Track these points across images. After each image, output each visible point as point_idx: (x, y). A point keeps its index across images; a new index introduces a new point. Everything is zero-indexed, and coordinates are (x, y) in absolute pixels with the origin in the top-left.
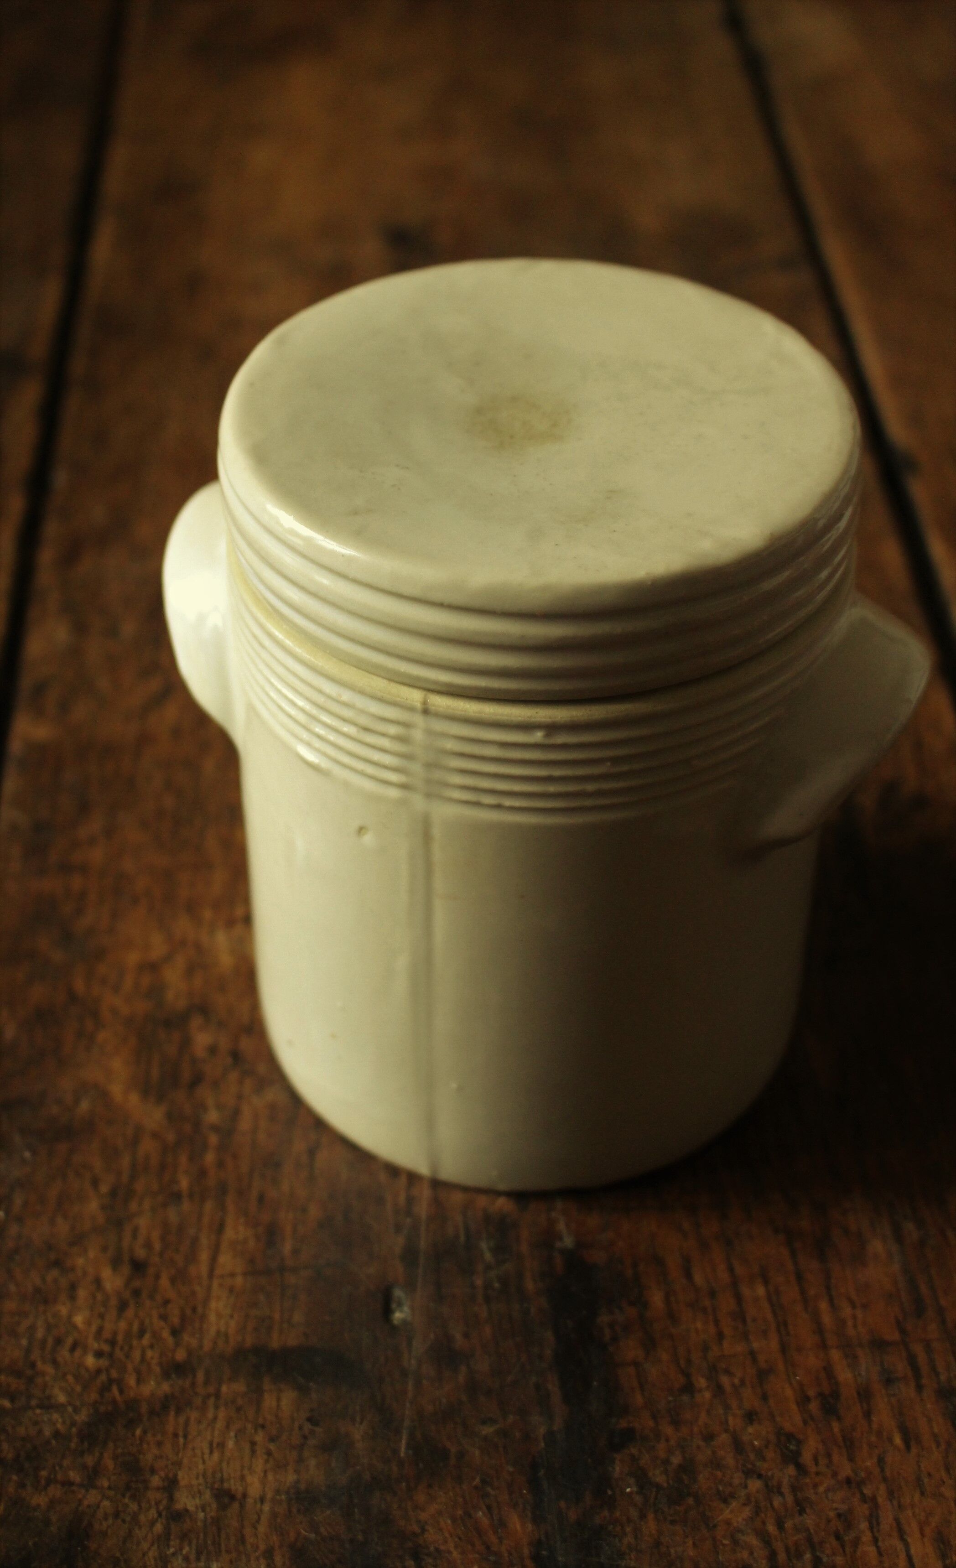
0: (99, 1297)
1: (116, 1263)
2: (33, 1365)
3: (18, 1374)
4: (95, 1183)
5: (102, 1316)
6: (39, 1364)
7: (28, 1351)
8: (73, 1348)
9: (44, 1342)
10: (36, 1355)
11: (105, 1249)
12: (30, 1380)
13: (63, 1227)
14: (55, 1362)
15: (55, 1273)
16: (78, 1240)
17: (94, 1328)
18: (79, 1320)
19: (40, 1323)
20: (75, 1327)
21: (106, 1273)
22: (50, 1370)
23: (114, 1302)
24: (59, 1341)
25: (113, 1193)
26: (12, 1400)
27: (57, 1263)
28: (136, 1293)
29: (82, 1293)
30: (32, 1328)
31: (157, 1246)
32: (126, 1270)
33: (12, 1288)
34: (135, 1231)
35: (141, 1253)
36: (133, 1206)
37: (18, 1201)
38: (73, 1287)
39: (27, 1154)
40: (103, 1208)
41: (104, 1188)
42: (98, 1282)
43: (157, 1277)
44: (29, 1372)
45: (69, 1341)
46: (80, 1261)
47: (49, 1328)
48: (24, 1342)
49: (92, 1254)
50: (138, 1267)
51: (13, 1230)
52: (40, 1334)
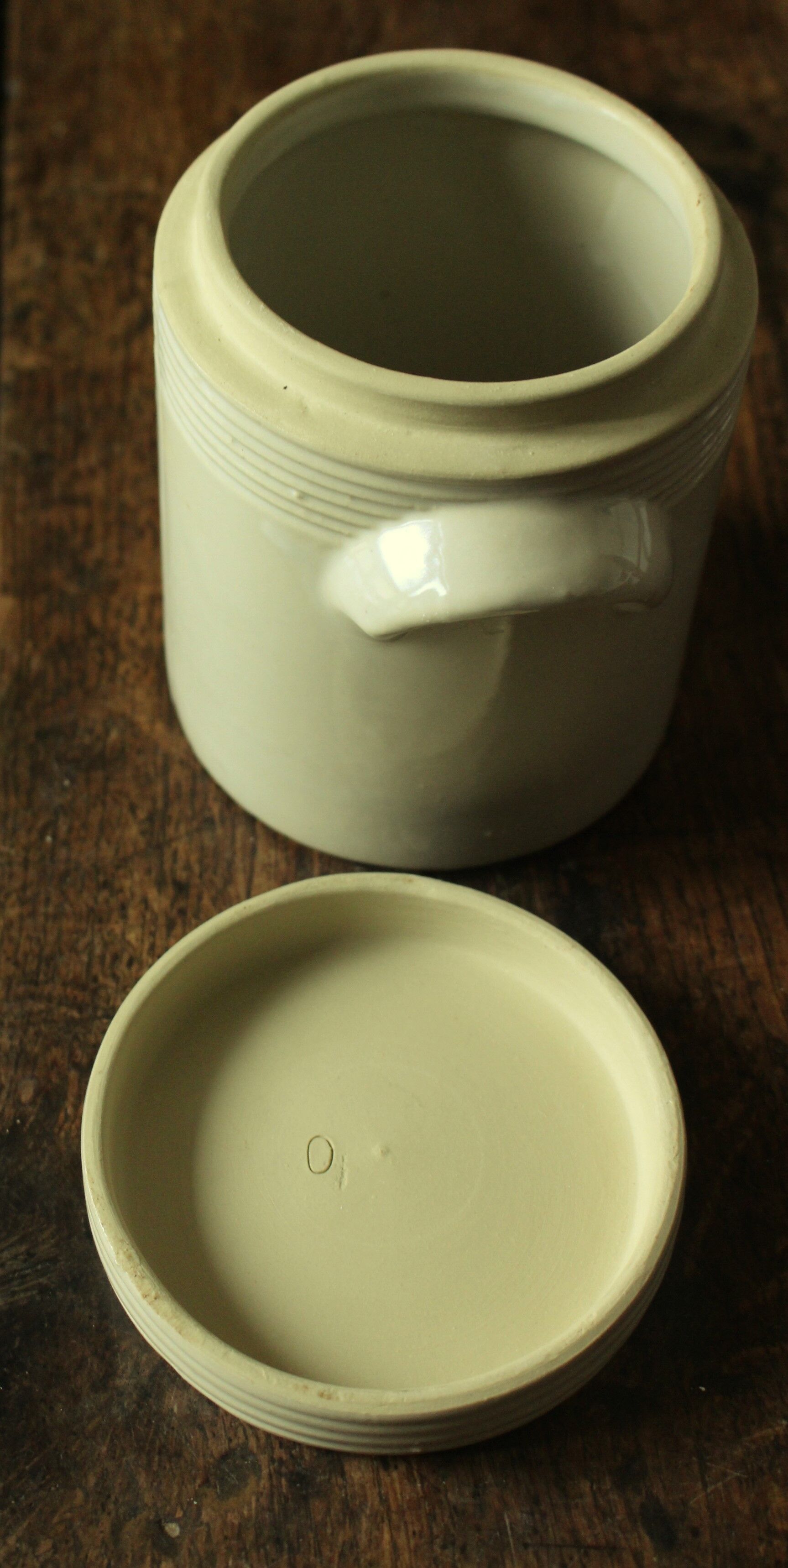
0: (148, 916)
1: (160, 884)
2: (95, 979)
3: (84, 988)
4: (133, 808)
5: (153, 934)
6: (101, 978)
7: (89, 965)
8: (130, 963)
9: (102, 958)
10: (96, 969)
11: (148, 871)
12: (95, 992)
13: (108, 852)
14: (115, 977)
15: (104, 895)
16: (123, 862)
17: (146, 946)
18: (132, 937)
19: (97, 940)
20: (129, 943)
21: (152, 894)
22: (111, 983)
23: (162, 920)
24: (116, 958)
25: (150, 818)
26: (80, 1009)
27: (106, 885)
28: (182, 912)
29: (132, 913)
30: (90, 945)
31: (197, 869)
32: (170, 890)
33: (67, 908)
34: (175, 853)
35: (182, 875)
36: (170, 831)
37: (63, 828)
38: (123, 907)
39: (67, 783)
40: (143, 833)
41: (142, 814)
42: (145, 901)
43: (200, 898)
44: (92, 985)
45: (125, 957)
46: (127, 883)
47: (106, 945)
48: (85, 958)
49: (137, 876)
50: (181, 888)
51: (62, 853)
52: (98, 951)
